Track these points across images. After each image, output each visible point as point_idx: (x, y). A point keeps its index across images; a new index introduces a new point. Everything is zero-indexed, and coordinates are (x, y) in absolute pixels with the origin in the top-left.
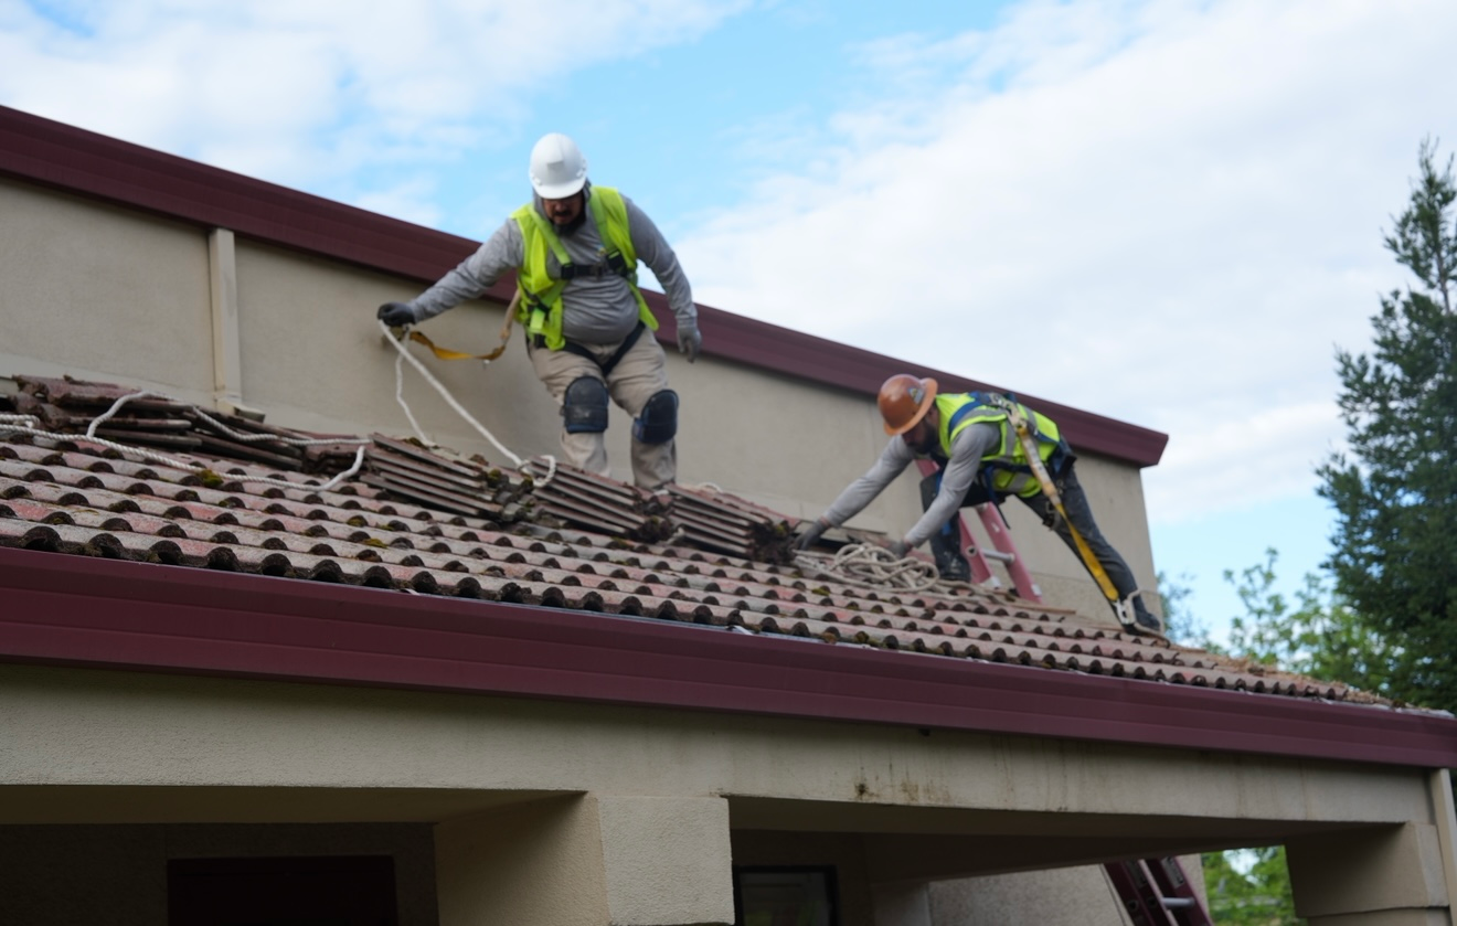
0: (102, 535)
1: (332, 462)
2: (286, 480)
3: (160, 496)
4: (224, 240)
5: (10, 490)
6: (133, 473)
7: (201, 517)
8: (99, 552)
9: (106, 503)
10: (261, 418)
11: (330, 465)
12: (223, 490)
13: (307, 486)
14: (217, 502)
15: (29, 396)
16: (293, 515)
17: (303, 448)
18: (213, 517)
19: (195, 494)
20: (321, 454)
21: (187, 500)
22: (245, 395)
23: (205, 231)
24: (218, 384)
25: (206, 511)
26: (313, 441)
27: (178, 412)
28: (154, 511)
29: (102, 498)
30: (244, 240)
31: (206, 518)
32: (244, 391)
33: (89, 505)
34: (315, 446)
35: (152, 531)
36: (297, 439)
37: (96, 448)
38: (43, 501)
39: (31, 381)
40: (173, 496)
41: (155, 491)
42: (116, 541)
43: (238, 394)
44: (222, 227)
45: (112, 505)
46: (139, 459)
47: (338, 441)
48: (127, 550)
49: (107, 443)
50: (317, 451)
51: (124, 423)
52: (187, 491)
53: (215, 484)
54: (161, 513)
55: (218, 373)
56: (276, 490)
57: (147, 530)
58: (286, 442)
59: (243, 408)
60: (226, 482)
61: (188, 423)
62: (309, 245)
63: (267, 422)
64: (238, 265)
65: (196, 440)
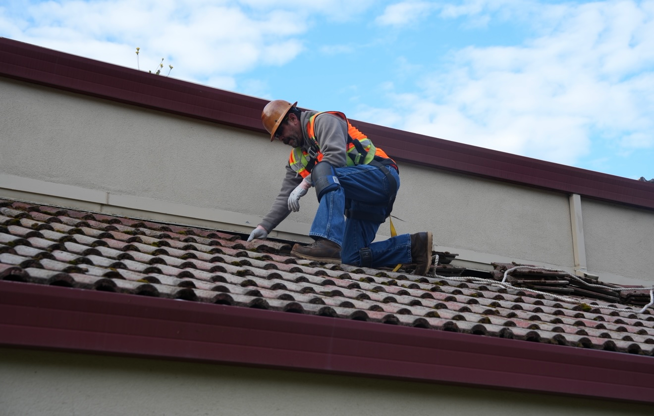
0: (557, 335)
1: (633, 298)
2: (617, 308)
3: (568, 316)
4: (576, 199)
5: (509, 314)
6: (552, 305)
7: (589, 326)
8: (557, 343)
9: (548, 319)
10: (597, 278)
11: (633, 300)
12: (591, 312)
13: (626, 310)
14: (593, 318)
15: (499, 272)
16: (627, 324)
17: (619, 292)
18: (595, 326)
19: (583, 315)
20: (628, 294)
21: (579, 318)
22: (588, 268)
23: (567, 195)
24: (576, 264)
25: (591, 323)
26: (623, 288)
27: (562, 277)
28: (569, 323)
29: (547, 317)
30: (585, 198)
31: (591, 326)
32: (587, 266)
33: (541, 321)
34: (625, 292)
35: (573, 332)
36: (616, 288)
37: (533, 294)
38: (523, 319)
39: (499, 265)
40: (573, 316)
41: (565, 314)
42: (563, 338)
43: (586, 268)
44: (575, 193)
45: (551, 320)
46: (551, 299)
47: (635, 289)
48: (568, 342)
49: (537, 292)
50: (625, 293)
51: (540, 282)
52: (579, 313)
53: (588, 310)
54: (572, 324)
55: (576, 259)
56: (615, 312)
57: (571, 332)
58: (611, 289)
59: (588, 274)
60: (593, 309)
61: (568, 282)
62: (615, 199)
63: (599, 280)
64: (583, 210)
65: (572, 289)
